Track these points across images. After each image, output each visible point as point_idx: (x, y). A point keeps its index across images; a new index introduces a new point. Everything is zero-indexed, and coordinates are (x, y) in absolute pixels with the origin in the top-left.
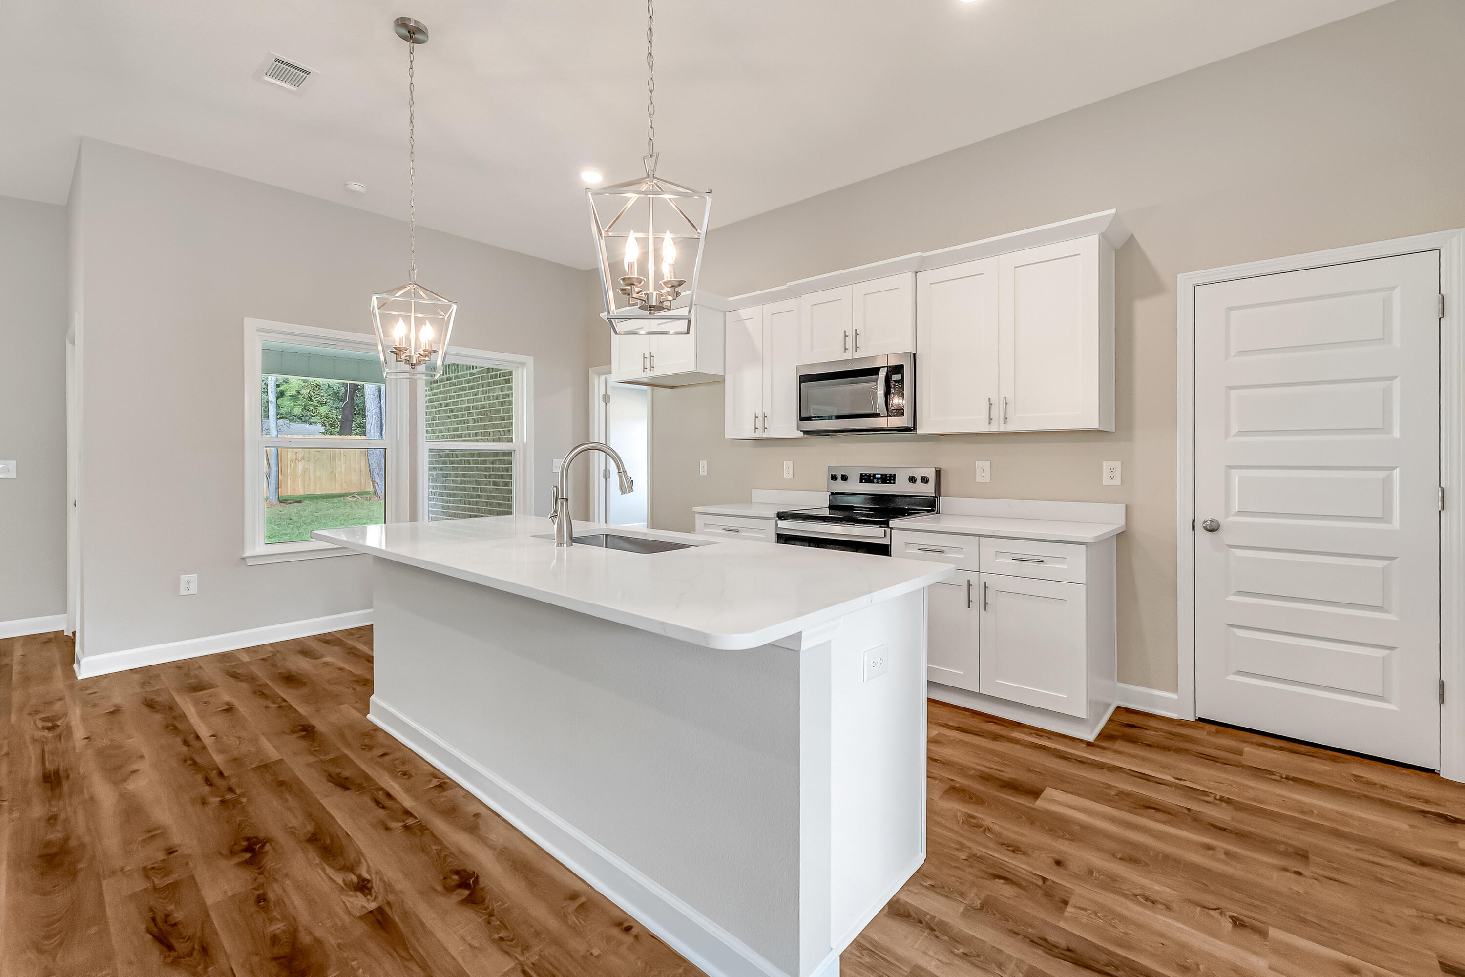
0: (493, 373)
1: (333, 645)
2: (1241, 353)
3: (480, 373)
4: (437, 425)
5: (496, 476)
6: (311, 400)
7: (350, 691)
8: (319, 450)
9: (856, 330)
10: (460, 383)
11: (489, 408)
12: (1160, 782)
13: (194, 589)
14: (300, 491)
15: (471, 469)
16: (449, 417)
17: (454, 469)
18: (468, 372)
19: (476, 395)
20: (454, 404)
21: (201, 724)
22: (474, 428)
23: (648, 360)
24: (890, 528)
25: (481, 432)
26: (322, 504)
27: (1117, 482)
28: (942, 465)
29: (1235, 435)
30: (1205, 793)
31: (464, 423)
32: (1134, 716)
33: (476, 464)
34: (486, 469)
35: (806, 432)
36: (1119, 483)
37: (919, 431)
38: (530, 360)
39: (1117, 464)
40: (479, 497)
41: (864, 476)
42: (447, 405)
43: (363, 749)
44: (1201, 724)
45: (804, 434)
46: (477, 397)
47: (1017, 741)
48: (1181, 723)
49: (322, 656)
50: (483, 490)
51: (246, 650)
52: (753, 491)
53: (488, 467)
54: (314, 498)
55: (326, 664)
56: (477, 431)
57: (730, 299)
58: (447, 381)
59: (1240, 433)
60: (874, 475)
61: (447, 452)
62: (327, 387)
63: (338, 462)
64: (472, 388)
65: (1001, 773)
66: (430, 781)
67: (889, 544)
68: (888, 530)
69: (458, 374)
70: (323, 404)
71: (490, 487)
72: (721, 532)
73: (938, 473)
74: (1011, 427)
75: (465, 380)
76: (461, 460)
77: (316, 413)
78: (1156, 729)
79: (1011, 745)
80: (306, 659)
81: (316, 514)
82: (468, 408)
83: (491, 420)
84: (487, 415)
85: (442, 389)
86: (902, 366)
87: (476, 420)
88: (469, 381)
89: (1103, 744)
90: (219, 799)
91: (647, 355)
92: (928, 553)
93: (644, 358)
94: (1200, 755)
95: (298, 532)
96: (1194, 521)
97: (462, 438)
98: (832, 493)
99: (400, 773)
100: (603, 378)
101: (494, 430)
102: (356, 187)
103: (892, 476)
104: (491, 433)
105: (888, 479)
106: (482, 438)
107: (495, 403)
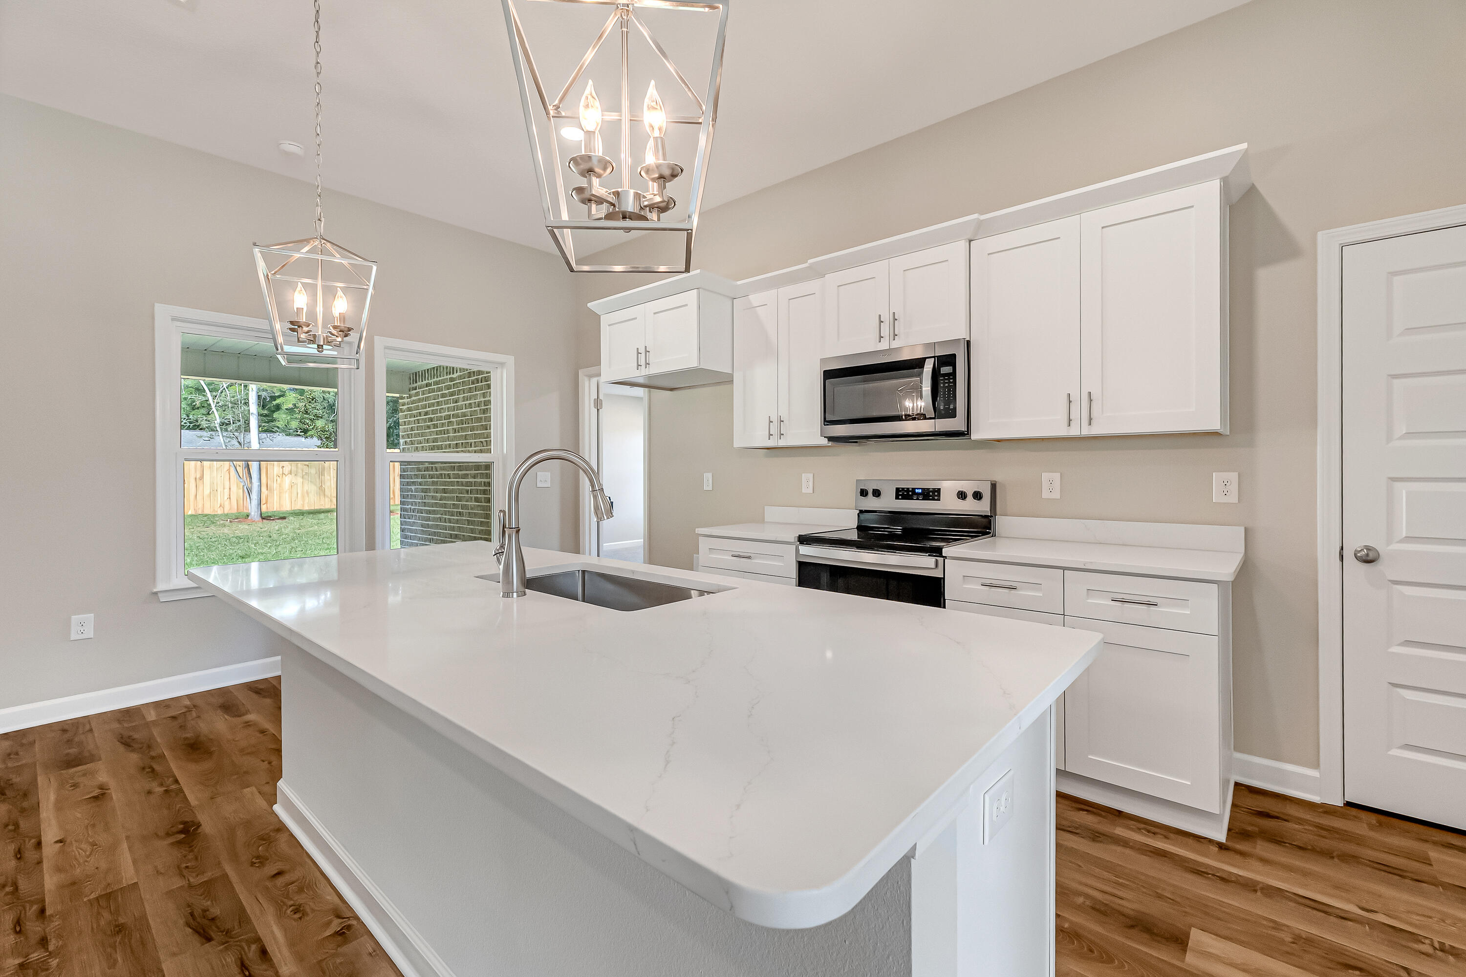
0: (475, 378)
1: (265, 697)
2: (1410, 330)
3: (460, 377)
4: (416, 435)
5: (477, 491)
6: (307, 413)
7: (265, 765)
8: (307, 463)
9: (894, 313)
10: (440, 389)
11: (471, 416)
12: (1344, 917)
13: (90, 633)
14: (287, 507)
15: (452, 484)
16: (429, 427)
17: (433, 483)
18: (449, 377)
19: (456, 403)
20: (434, 412)
21: (54, 822)
22: (455, 438)
23: (643, 355)
24: (943, 557)
25: (462, 443)
26: (309, 520)
27: (1233, 498)
28: (998, 478)
29: (1401, 438)
30: (1416, 938)
31: (444, 434)
32: (1261, 798)
33: (456, 478)
34: (469, 484)
35: (830, 439)
36: (1236, 500)
37: (974, 436)
38: (510, 360)
39: (1233, 476)
40: (460, 514)
41: (900, 491)
42: (426, 414)
43: (253, 864)
44: (1354, 812)
45: (829, 441)
46: (458, 404)
47: (1124, 843)
48: (1326, 810)
49: (247, 712)
50: (463, 507)
51: (157, 705)
52: (765, 508)
53: (470, 481)
54: (300, 513)
55: (248, 724)
56: (457, 442)
57: (739, 283)
58: (426, 387)
59: (1409, 435)
60: (914, 489)
61: (427, 465)
62: (322, 400)
63: (327, 477)
64: (452, 394)
65: (1120, 902)
66: (329, 923)
67: (943, 577)
68: (940, 560)
69: (438, 379)
70: (319, 417)
71: (471, 503)
72: (730, 558)
73: (994, 486)
74: (1097, 430)
75: (445, 386)
76: (441, 474)
77: (313, 426)
78: (1300, 821)
79: (1119, 849)
80: (226, 716)
81: (298, 531)
82: (449, 417)
83: (472, 429)
84: (468, 424)
85: (421, 396)
86: (954, 356)
87: (457, 430)
88: (449, 387)
89: (1239, 846)
90: (18, 961)
91: (642, 350)
92: (993, 589)
93: (638, 353)
94: (1376, 865)
95: (275, 551)
96: (1342, 549)
97: (442, 449)
98: (861, 512)
99: (291, 909)
100: (594, 381)
101: (475, 440)
102: (290, 147)
103: (936, 491)
104: (473, 444)
105: (931, 494)
106: (463, 449)
107: (477, 410)
